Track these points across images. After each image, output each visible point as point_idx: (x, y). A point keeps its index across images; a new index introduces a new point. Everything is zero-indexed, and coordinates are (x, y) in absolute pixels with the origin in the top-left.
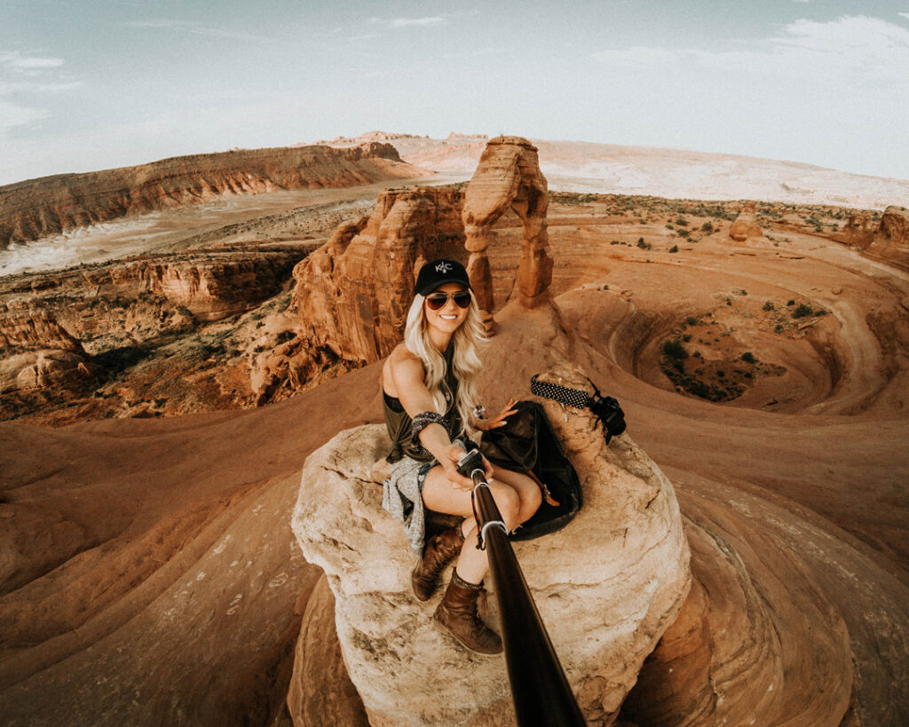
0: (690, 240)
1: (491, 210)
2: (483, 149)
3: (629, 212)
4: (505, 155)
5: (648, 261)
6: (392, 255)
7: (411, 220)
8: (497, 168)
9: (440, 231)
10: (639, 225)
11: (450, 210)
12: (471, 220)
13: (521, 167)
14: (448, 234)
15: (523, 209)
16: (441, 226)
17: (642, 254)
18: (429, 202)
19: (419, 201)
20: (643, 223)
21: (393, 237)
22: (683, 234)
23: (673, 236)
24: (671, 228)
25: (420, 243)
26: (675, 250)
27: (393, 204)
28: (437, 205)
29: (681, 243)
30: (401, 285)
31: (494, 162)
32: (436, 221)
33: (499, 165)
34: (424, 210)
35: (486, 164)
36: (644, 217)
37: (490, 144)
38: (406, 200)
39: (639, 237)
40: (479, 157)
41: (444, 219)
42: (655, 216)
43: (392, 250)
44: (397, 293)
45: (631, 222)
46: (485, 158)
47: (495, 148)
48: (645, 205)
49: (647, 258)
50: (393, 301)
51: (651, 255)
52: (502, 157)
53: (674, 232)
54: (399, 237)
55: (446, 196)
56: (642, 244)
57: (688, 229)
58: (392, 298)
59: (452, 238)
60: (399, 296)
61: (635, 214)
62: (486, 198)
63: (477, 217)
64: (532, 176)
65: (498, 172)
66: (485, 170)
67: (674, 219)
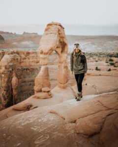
0: (115, 66)
1: (49, 49)
2: (46, 27)
3: (91, 58)
4: (54, 29)
5: (100, 75)
6: (3, 76)
7: (11, 62)
8: (51, 33)
9: (22, 67)
10: (95, 62)
11: (25, 59)
12: (42, 53)
13: (59, 34)
14: (25, 68)
15: (59, 50)
16: (22, 64)
17: (98, 72)
18: (17, 55)
19: (14, 55)
20: (97, 61)
21: (3, 68)
22: (112, 64)
23: (108, 65)
24: (107, 62)
25: (14, 71)
26: (110, 70)
27: (3, 56)
28: (21, 57)
29: (112, 67)
30: (6, 87)
31: (50, 31)
32: (20, 63)
33: (52, 32)
34: (16, 58)
35: (47, 32)
36: (97, 59)
37: (49, 25)
38: (9, 54)
39: (96, 67)
40: (44, 29)
41: (23, 62)
42: (101, 59)
43: (3, 73)
44: (5, 90)
45: (92, 62)
46: (46, 30)
47: (50, 26)
48: (97, 55)
49: (99, 74)
50: (3, 94)
51: (101, 72)
52: (53, 29)
53: (109, 64)
54: (6, 68)
55: (24, 53)
56: (97, 69)
57: (114, 62)
58: (2, 93)
59: (26, 69)
60: (5, 92)
61: (93, 59)
62: (48, 44)
63: (44, 51)
64: (63, 38)
65: (52, 35)
66: (47, 34)
67: (108, 59)
